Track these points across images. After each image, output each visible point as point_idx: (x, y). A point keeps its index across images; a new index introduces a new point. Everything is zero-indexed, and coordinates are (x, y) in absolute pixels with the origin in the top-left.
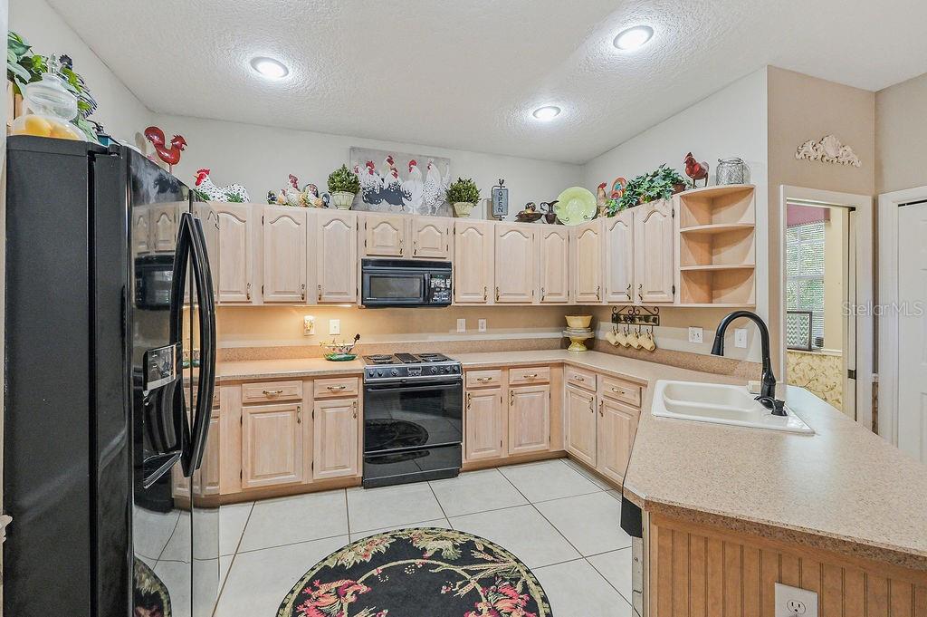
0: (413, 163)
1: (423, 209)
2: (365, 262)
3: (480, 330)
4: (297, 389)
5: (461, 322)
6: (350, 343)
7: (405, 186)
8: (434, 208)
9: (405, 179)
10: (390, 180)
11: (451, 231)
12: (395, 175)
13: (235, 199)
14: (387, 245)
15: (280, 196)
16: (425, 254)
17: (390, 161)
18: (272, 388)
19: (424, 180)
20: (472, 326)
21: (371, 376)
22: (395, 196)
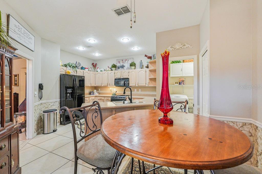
0: (126, 60)
1: (127, 68)
2: (115, 79)
3: (139, 91)
4: (103, 98)
5: (136, 90)
6: (115, 92)
7: (124, 65)
8: (129, 68)
9: (124, 63)
10: (122, 64)
11: (129, 72)
12: (123, 63)
13: (101, 71)
14: (118, 76)
15: (106, 70)
16: (125, 77)
17: (122, 61)
18: (101, 98)
19: (128, 63)
20: (138, 90)
21: (112, 97)
22: (123, 67)
